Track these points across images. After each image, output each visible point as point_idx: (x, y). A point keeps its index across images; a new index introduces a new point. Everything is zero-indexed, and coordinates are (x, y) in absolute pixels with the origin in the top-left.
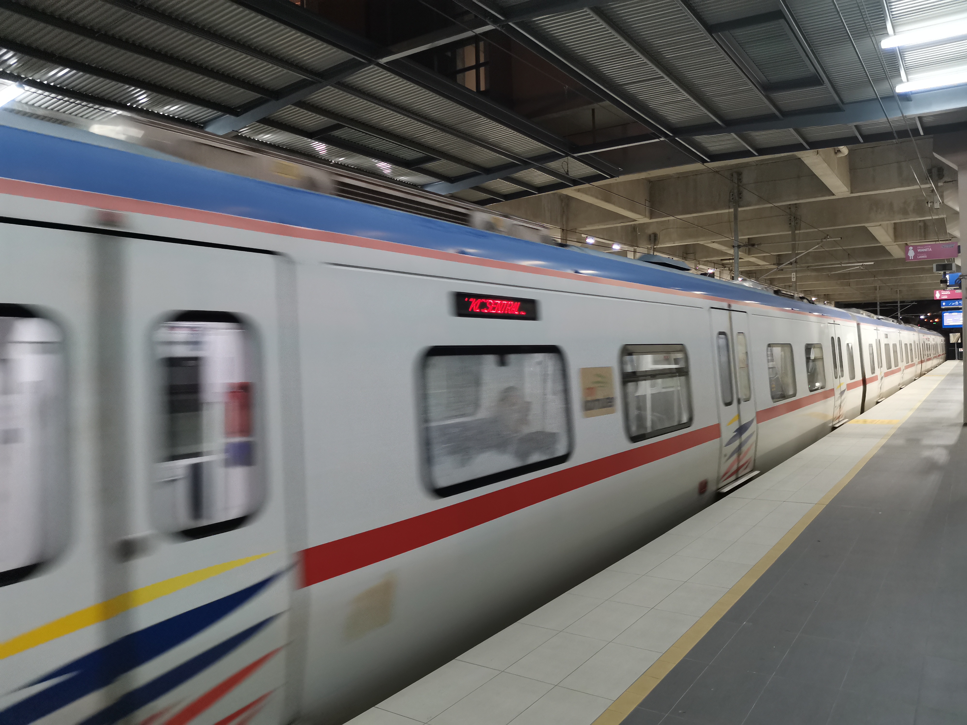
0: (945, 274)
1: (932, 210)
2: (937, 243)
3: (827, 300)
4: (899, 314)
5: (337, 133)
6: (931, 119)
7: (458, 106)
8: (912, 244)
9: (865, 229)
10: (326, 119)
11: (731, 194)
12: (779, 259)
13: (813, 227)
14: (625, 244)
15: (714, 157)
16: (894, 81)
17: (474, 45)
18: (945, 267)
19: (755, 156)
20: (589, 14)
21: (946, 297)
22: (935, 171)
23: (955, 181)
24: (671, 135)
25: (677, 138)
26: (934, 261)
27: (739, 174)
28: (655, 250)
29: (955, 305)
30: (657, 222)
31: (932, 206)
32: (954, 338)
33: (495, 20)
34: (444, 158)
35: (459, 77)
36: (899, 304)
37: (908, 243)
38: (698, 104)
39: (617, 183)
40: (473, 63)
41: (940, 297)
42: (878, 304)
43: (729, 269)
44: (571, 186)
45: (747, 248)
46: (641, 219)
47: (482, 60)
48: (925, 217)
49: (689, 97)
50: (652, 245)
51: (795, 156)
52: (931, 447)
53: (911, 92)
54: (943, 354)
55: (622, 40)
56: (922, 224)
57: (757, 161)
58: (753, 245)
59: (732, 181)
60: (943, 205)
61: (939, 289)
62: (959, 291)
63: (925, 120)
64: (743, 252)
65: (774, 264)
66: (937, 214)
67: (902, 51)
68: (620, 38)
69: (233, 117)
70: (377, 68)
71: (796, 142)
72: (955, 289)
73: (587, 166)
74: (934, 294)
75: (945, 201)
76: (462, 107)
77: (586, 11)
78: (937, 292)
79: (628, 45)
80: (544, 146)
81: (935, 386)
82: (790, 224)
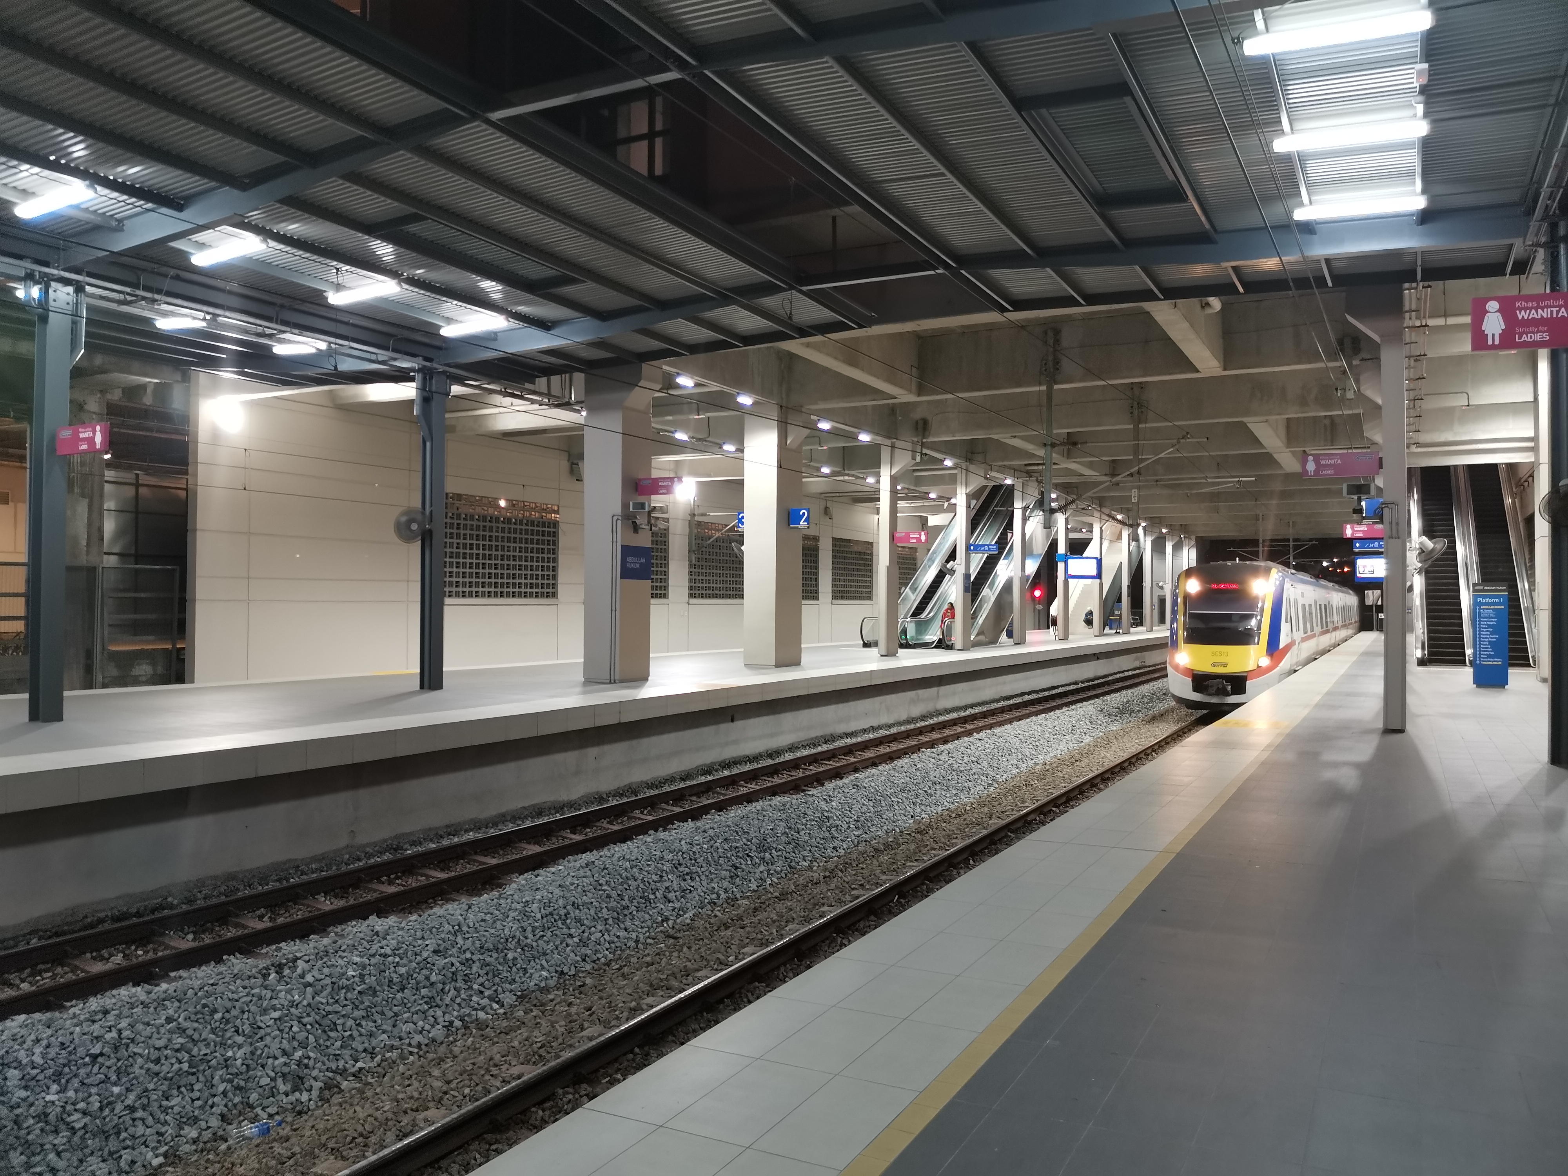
0: (1360, 500)
1: (1343, 402)
2: (1350, 451)
3: (1185, 533)
4: (1291, 558)
5: (413, 228)
6: (1341, 264)
7: (617, 197)
8: (1313, 452)
9: (1244, 425)
10: (396, 204)
11: (1044, 362)
12: (1114, 468)
13: (1166, 420)
14: (878, 434)
15: (1019, 304)
16: (1291, 202)
17: (647, 101)
18: (1360, 489)
19: (1082, 305)
20: (831, 67)
21: (1360, 535)
22: (1348, 342)
23: (1376, 359)
24: (954, 265)
25: (963, 272)
26: (1344, 480)
27: (1057, 332)
28: (923, 445)
29: (1374, 547)
30: (928, 402)
31: (1343, 396)
32: (1372, 597)
33: (682, 65)
34: (593, 280)
35: (621, 150)
36: (1291, 543)
37: (1306, 449)
38: (996, 220)
39: (869, 336)
40: (645, 130)
41: (1352, 534)
42: (1261, 541)
43: (1037, 480)
44: (795, 338)
45: (1066, 448)
46: (904, 396)
47: (659, 126)
48: (1331, 411)
49: (983, 208)
50: (920, 438)
51: (1141, 308)
52: (1335, 765)
53: (1315, 220)
54: (1356, 622)
55: (883, 111)
56: (1327, 422)
57: (1084, 313)
58: (1075, 444)
59: (1046, 342)
60: (1359, 394)
61: (1350, 522)
62: (1380, 526)
63: (1334, 264)
64: (1058, 453)
65: (1106, 475)
66: (1351, 408)
67: (1302, 158)
68: (878, 108)
69: (236, 192)
70: (484, 126)
71: (1142, 288)
72: (1374, 523)
73: (821, 307)
74: (1343, 529)
75: (1362, 388)
76: (623, 200)
77: (826, 62)
78: (1348, 526)
79: (891, 120)
80: (755, 271)
81: (1342, 671)
82: (1132, 413)
